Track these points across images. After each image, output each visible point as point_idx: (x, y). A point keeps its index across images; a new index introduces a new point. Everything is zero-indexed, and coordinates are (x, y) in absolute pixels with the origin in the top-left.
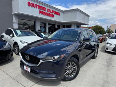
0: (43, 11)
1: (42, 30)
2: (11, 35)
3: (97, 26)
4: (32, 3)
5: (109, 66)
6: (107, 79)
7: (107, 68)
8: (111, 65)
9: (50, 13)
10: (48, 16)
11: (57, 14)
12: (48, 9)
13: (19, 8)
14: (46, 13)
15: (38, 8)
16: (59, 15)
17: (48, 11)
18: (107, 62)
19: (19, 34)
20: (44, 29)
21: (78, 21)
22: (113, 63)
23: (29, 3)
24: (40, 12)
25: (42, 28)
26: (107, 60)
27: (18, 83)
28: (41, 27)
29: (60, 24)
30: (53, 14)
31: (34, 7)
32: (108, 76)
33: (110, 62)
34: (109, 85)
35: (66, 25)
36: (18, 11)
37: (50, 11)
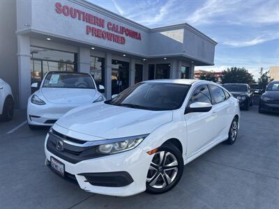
0: (97, 27)
9: (116, 34)
10: (110, 39)
11: (132, 37)
12: (109, 24)
13: (33, 17)
14: (104, 32)
15: (84, 20)
16: (139, 38)
17: (109, 29)
20: (100, 73)
23: (58, 5)
30: (124, 35)
31: (73, 17)
35: (157, 65)
36: (29, 26)
37: (114, 28)
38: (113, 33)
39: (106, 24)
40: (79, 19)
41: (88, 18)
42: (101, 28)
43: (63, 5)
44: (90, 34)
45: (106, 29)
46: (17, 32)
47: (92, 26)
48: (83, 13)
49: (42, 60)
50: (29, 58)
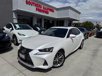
0: (39, 8)
1: (38, 25)
2: (11, 29)
3: (87, 21)
4: (29, 2)
5: (94, 56)
6: (91, 66)
7: (92, 57)
8: (96, 55)
9: (46, 10)
10: (44, 12)
11: (51, 11)
12: (44, 7)
13: (19, 5)
14: (42, 10)
15: (35, 6)
16: (53, 12)
17: (43, 9)
18: (93, 52)
19: (17, 28)
21: (70, 17)
22: (98, 53)
24: (37, 9)
25: (39, 23)
26: (93, 51)
27: (14, 67)
28: (37, 22)
29: (54, 20)
30: (48, 11)
31: (32, 5)
32: (92, 64)
33: (96, 52)
34: (91, 71)
36: (17, 8)
43: (28, 1)
46: (13, 10)
48: (35, 3)
50: (17, 19)
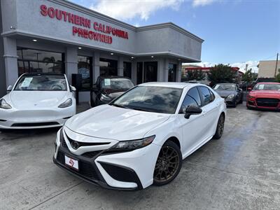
0: (82, 28)
1: (81, 75)
9: (102, 33)
10: (96, 39)
11: (120, 36)
12: (96, 24)
13: (18, 19)
14: (91, 32)
15: (69, 22)
16: (127, 37)
17: (95, 29)
20: (88, 72)
21: (171, 53)
23: (43, 8)
24: (75, 31)
25: (84, 69)
30: (111, 35)
31: (59, 19)
35: (145, 63)
36: (14, 29)
37: (101, 28)
38: (100, 32)
39: (92, 25)
40: (65, 21)
41: (73, 19)
42: (87, 29)
43: (48, 7)
44: (77, 34)
45: (92, 29)
46: (3, 33)
47: (78, 27)
48: (69, 14)
49: (29, 61)
50: (16, 60)
